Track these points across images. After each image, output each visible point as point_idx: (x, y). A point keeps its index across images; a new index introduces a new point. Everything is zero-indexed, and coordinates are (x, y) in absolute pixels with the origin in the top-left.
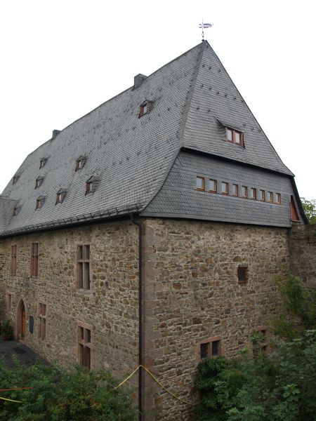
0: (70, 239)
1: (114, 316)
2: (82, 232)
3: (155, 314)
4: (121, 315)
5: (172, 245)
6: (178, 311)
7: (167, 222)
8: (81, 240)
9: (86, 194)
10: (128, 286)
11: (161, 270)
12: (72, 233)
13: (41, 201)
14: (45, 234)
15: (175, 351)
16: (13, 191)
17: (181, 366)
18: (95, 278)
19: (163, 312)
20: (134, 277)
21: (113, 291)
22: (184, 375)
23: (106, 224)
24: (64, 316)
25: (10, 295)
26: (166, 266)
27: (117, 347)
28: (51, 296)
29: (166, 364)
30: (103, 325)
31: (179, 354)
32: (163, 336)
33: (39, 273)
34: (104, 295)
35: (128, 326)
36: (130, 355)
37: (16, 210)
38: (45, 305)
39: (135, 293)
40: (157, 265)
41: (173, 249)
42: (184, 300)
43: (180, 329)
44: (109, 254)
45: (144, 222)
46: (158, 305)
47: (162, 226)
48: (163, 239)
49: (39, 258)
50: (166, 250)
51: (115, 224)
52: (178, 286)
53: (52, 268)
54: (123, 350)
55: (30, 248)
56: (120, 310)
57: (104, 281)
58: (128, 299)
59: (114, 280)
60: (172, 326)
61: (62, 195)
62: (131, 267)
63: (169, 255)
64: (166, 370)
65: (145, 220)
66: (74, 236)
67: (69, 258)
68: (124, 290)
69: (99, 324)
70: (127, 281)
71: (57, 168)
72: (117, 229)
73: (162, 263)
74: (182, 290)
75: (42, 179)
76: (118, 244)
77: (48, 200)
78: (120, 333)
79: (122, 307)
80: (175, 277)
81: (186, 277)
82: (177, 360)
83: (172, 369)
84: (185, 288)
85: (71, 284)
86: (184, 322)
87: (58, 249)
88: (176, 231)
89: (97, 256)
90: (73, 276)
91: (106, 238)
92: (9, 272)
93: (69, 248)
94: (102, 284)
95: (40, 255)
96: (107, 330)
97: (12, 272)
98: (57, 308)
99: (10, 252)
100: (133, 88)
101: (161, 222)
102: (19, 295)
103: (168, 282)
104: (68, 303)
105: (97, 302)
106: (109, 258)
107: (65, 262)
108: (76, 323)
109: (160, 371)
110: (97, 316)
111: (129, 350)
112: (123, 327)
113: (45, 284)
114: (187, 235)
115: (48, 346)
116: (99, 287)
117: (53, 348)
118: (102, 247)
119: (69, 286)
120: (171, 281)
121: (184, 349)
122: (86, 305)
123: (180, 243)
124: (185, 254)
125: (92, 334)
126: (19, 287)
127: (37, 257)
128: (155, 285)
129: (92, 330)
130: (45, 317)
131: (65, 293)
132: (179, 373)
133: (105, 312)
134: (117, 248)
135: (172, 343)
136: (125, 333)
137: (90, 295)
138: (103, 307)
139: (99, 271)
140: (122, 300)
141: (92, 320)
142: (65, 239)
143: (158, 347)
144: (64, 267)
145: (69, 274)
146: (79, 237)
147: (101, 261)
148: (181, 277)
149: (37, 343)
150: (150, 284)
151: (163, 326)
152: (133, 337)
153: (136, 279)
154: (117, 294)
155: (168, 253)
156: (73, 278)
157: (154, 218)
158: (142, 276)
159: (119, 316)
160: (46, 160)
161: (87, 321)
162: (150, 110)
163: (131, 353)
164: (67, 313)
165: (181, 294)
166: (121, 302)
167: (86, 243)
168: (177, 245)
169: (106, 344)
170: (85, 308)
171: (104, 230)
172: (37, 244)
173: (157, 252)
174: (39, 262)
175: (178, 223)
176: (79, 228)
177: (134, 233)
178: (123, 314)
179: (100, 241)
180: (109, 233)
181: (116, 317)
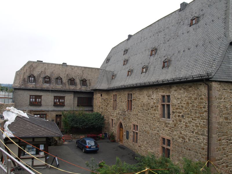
0: (155, 92)
1: (188, 133)
2: (164, 89)
3: (216, 133)
4: (193, 133)
5: (224, 96)
6: (227, 132)
7: (222, 84)
8: (163, 92)
9: (163, 68)
10: (198, 118)
11: (219, 109)
12: (157, 89)
13: (130, 72)
14: (136, 89)
15: (225, 154)
16: (107, 67)
17: (227, 162)
18: (173, 112)
19: (220, 132)
20: (203, 113)
21: (187, 120)
22: (229, 168)
23: (182, 84)
24: (151, 132)
25: (112, 120)
26: (221, 108)
27: (190, 150)
28: (141, 121)
29: (221, 161)
30: (180, 138)
31: (227, 156)
32: (220, 146)
33: (133, 109)
34: (181, 122)
35: (198, 139)
36: (199, 154)
37: (114, 76)
38: (137, 126)
39: (204, 122)
40: (218, 107)
41: (224, 99)
42: (230, 126)
43: (228, 142)
44: (184, 100)
45: (211, 84)
46: (218, 128)
47: (219, 86)
48: (220, 93)
49: (133, 101)
50: (221, 99)
51: (189, 84)
52: (226, 118)
53: (142, 106)
54: (194, 152)
55: (126, 96)
56: (192, 130)
57: (181, 115)
58: (198, 124)
59: (188, 114)
60: (224, 141)
61: (145, 69)
62: (201, 108)
63: (222, 102)
64: (221, 164)
65: (211, 82)
66: (158, 90)
67: (155, 101)
68: (195, 120)
69: (177, 137)
70: (198, 115)
71: (136, 55)
72: (190, 87)
73: (220, 106)
74: (228, 121)
75: (127, 60)
76: (191, 95)
77: (135, 71)
78: (192, 142)
79: (194, 129)
80: (225, 114)
81: (230, 114)
82: (226, 159)
83: (224, 164)
84: (230, 120)
85: (156, 115)
86: (229, 138)
87: (146, 97)
88: (226, 88)
89: (176, 101)
90: (158, 111)
91: (182, 92)
92: (112, 108)
93: (155, 97)
94: (179, 116)
95: (134, 100)
96: (182, 141)
97: (114, 108)
98: (145, 127)
99: (112, 98)
100: (180, 10)
101: (219, 83)
102: (118, 119)
103: (222, 116)
104: (154, 125)
105: (175, 125)
106: (184, 102)
107: (152, 103)
108: (160, 136)
109: (218, 165)
110: (175, 133)
111: (199, 152)
112: (194, 139)
113: (137, 114)
114: (231, 91)
115: (139, 146)
116: (177, 117)
117: (143, 148)
118: (179, 97)
119: (155, 116)
120: (224, 116)
121: (229, 154)
122: (167, 127)
123: (228, 95)
124: (230, 101)
125: (171, 142)
126: (119, 116)
127: (131, 101)
128: (216, 118)
129: (171, 140)
130: (137, 131)
131: (152, 120)
132: (227, 166)
133: (181, 131)
134: (191, 97)
135: (224, 150)
136: (196, 143)
137: (170, 121)
138: (180, 128)
139: (177, 109)
140: (194, 125)
141: (171, 135)
142: (151, 92)
143: (217, 151)
144: (151, 106)
145: (155, 110)
146: (162, 91)
147: (179, 104)
148: (228, 114)
149: (131, 144)
150: (214, 117)
151: (220, 140)
152: (202, 145)
153: (204, 114)
154: (190, 122)
155: (222, 100)
156: (157, 112)
157: (216, 81)
158: (210, 112)
159: (192, 134)
160: (127, 50)
161: (168, 135)
162: (197, 22)
163: (200, 153)
164: (153, 130)
165: (228, 123)
166: (193, 126)
167: (168, 94)
168: (226, 96)
169: (182, 148)
170: (166, 128)
171: (180, 87)
172: (131, 94)
173: (217, 100)
174: (133, 103)
175: (227, 84)
176: (162, 86)
177: (203, 90)
178: (194, 132)
179: (177, 93)
180: (184, 89)
181: (190, 134)
